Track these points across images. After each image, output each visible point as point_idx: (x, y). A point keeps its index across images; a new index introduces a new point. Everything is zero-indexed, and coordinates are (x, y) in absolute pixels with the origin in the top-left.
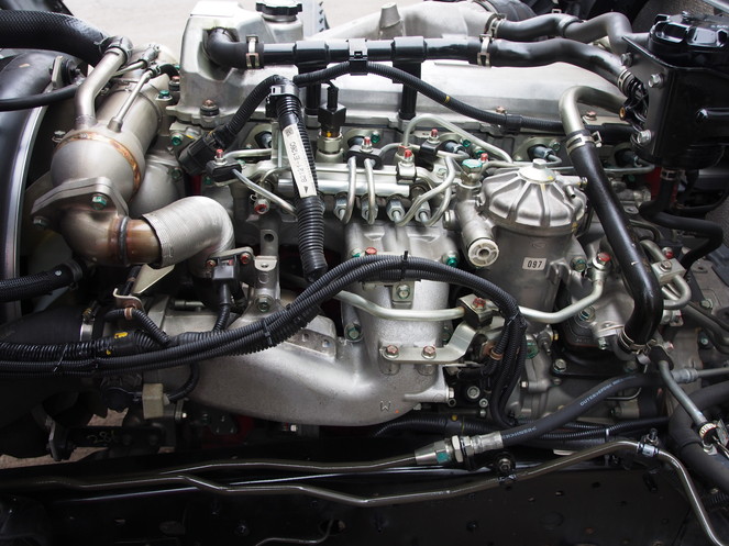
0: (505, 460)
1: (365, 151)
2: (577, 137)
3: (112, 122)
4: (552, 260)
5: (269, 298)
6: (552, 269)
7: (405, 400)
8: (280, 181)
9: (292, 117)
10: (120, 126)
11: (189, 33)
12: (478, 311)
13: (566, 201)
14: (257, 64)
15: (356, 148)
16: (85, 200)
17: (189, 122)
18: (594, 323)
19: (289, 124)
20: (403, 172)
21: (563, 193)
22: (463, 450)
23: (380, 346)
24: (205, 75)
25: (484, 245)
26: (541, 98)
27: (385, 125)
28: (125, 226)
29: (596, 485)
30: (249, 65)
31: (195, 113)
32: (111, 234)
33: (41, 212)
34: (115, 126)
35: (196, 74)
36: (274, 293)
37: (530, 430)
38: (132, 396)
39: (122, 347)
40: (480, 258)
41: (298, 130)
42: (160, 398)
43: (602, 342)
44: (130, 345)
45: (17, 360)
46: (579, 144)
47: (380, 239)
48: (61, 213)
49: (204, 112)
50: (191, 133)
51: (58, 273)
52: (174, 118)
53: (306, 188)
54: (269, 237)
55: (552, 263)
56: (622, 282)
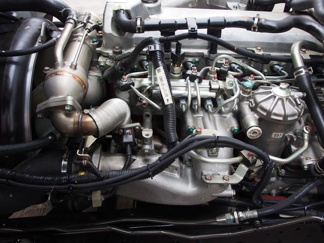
0: (257, 221)
1: (194, 74)
2: (301, 70)
3: (72, 65)
4: (286, 133)
5: (149, 150)
6: (286, 138)
7: (212, 196)
8: (154, 91)
9: (160, 63)
10: (76, 66)
11: (107, 12)
12: (250, 159)
13: (296, 107)
14: (141, 31)
15: (189, 72)
16: (62, 108)
17: (107, 56)
18: (302, 157)
19: (159, 66)
20: (213, 86)
21: (294, 103)
22: (239, 218)
23: (202, 174)
24: (115, 34)
25: (255, 130)
26: (279, 42)
27: (201, 55)
28: (81, 119)
29: (298, 229)
30: (137, 32)
31: (110, 52)
32: (74, 123)
33: (40, 112)
34: (74, 67)
35: (111, 34)
36: (151, 147)
37: (271, 210)
38: (87, 198)
39: (82, 179)
40: (252, 135)
41: (163, 70)
42: (100, 199)
43: (306, 167)
44: (86, 178)
45: (33, 184)
46: (302, 74)
47: (201, 118)
48: (50, 113)
49: (115, 53)
50: (109, 62)
51: (50, 138)
52: (100, 54)
53: (168, 100)
54: (148, 116)
55: (286, 135)
56: (316, 137)
